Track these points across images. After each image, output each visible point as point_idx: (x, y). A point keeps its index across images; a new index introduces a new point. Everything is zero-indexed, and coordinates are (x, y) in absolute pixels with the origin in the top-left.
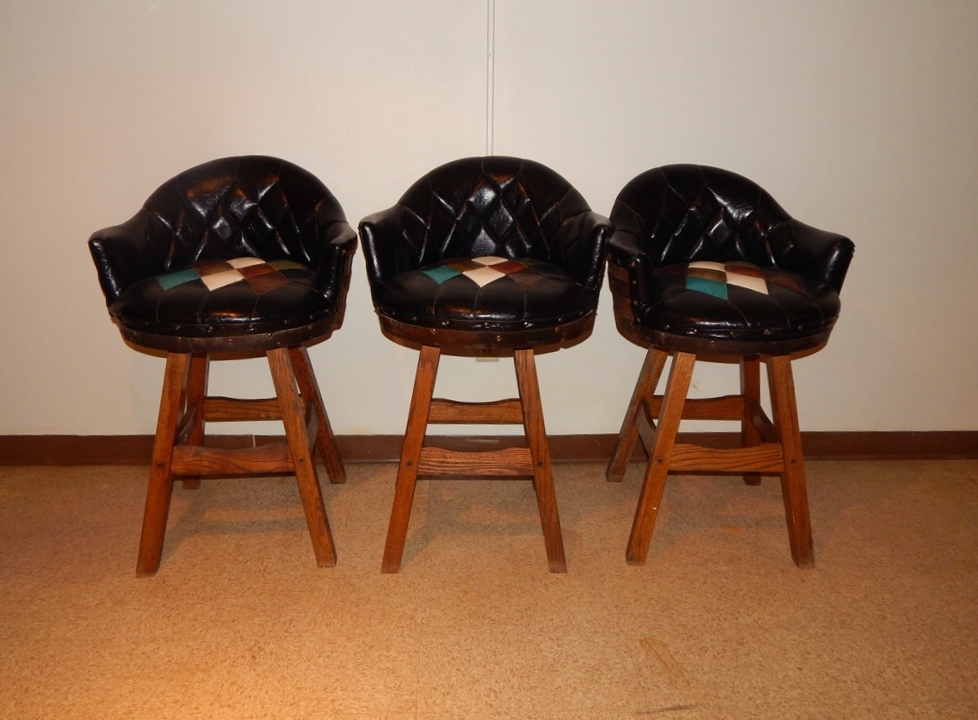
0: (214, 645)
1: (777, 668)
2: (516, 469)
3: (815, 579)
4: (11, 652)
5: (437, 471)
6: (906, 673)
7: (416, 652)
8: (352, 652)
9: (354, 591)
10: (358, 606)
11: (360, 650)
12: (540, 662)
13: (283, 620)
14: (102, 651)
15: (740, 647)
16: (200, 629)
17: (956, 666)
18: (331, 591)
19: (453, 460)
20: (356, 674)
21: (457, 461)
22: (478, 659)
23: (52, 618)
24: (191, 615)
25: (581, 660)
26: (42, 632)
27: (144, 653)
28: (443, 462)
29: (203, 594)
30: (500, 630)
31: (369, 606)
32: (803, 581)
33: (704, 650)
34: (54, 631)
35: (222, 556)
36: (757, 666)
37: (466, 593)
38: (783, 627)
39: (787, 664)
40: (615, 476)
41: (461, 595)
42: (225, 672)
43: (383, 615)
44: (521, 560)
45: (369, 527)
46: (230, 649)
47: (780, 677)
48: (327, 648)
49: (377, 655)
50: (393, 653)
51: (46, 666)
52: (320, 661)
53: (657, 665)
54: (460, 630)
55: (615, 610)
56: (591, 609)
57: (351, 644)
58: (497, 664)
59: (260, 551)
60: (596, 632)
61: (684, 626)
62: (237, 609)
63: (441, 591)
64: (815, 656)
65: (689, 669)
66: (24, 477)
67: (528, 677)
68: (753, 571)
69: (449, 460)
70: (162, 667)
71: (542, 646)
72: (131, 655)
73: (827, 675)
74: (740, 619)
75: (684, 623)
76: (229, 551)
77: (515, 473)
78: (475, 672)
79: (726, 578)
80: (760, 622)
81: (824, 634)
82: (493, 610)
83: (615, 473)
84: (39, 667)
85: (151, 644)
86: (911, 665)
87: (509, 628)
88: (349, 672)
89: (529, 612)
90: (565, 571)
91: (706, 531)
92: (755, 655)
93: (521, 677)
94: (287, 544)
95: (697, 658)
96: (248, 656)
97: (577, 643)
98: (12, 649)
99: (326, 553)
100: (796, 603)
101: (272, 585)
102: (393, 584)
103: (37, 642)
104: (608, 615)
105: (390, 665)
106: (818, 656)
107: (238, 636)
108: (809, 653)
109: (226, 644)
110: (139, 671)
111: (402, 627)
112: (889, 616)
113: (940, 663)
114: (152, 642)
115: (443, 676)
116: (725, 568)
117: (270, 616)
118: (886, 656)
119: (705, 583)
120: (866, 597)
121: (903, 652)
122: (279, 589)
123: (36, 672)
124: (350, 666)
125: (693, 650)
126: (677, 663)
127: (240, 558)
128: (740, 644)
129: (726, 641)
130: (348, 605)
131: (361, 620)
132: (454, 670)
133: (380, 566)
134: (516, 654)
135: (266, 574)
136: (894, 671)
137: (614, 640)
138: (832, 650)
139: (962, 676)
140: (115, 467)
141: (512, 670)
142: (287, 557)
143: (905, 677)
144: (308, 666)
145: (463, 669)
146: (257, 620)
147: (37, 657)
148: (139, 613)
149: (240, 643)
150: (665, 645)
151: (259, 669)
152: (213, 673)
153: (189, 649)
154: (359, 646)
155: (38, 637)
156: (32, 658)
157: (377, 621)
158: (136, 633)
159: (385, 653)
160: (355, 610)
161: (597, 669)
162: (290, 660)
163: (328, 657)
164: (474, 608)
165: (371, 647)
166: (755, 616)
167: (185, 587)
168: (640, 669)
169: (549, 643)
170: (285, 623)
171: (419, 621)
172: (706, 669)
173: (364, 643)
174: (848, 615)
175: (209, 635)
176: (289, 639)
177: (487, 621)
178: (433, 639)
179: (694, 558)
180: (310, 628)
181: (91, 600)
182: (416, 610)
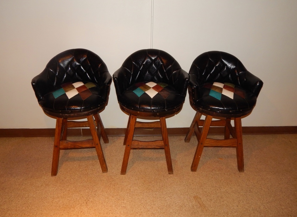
0: (75, 199)
1: (231, 206)
2: (159, 146)
3: (243, 176)
4: (19, 202)
5: (137, 147)
6: (266, 207)
7: (132, 201)
8: (114, 201)
9: (113, 181)
10: (114, 186)
11: (116, 200)
12: (166, 204)
13: (94, 190)
14: (44, 201)
15: (221, 199)
16: (71, 194)
17: (280, 205)
18: (107, 181)
19: (141, 144)
20: (115, 208)
21: (142, 144)
22: (149, 203)
23: (29, 190)
24: (68, 189)
25: (177, 203)
26: (27, 195)
27: (56, 202)
28: (138, 145)
29: (70, 182)
30: (155, 194)
31: (117, 186)
32: (240, 177)
33: (211, 200)
34: (30, 195)
35: (75, 169)
36: (226, 205)
37: (145, 181)
38: (233, 192)
39: (234, 205)
40: (187, 141)
41: (143, 182)
42: (79, 208)
43: (122, 189)
44: (160, 170)
45: (116, 159)
46: (80, 200)
47: (232, 209)
48: (107, 200)
49: (121, 202)
50: (125, 202)
51: (29, 206)
52: (105, 204)
53: (198, 205)
54: (143, 194)
55: (187, 187)
56: (180, 186)
57: (113, 199)
58: (154, 205)
59: (86, 167)
60: (181, 194)
61: (206, 192)
62: (81, 187)
63: (138, 181)
64: (242, 202)
65: (207, 206)
66: (15, 141)
67: (163, 209)
68: (226, 174)
69: (140, 144)
70: (62, 206)
71: (167, 199)
72: (52, 202)
73: (245, 208)
74: (222, 190)
75: (206, 191)
76: (77, 167)
77: (159, 148)
78: (148, 207)
79: (218, 176)
80: (227, 191)
81: (245, 195)
82: (152, 187)
83: (187, 140)
84: (27, 207)
85: (58, 199)
86: (268, 205)
87: (157, 193)
88: (113, 208)
89: (163, 188)
90: (173, 174)
91: (213, 160)
92: (225, 202)
93: (161, 209)
94: (93, 165)
95: (209, 203)
96: (85, 202)
97: (176, 198)
98: (19, 201)
99: (105, 169)
100: (237, 184)
101: (90, 179)
102: (124, 178)
103: (26, 198)
104: (185, 188)
105: (124, 205)
106: (243, 202)
107: (82, 196)
108: (240, 201)
109: (79, 199)
110: (55, 208)
111: (127, 193)
112: (263, 189)
113: (276, 204)
114: (58, 198)
115: (139, 209)
116: (218, 172)
117: (90, 189)
118: (261, 202)
119: (212, 177)
120: (257, 182)
121: (266, 200)
122: (92, 180)
123: (27, 208)
124: (113, 206)
125: (208, 200)
126: (204, 204)
127: (80, 170)
128: (222, 198)
129: (217, 197)
130: (112, 185)
131: (116, 190)
132: (142, 207)
133: (120, 172)
134: (159, 201)
135: (88, 175)
136: (263, 207)
137: (186, 197)
138: (247, 200)
139: (282, 208)
140: (41, 138)
141: (158, 207)
142: (94, 169)
143: (266, 209)
144: (102, 206)
145: (145, 207)
146: (86, 191)
147: (26, 203)
148: (53, 188)
149: (82, 198)
150: (200, 198)
151: (88, 207)
152: (76, 208)
153: (68, 200)
154: (115, 199)
155: (26, 197)
156: (25, 204)
157: (120, 191)
158: (53, 195)
159: (123, 201)
160: (114, 187)
161: (182, 206)
162: (97, 204)
163: (107, 203)
164: (147, 186)
165: (119, 199)
166: (226, 188)
167: (65, 179)
168: (193, 206)
169: (168, 198)
170: (94, 192)
171: (132, 191)
172: (212, 206)
173: (117, 198)
174: (252, 188)
175: (73, 196)
176: (96, 197)
177: (151, 191)
178: (136, 197)
179: (209, 169)
180: (102, 193)
181: (39, 184)
182: (131, 187)
